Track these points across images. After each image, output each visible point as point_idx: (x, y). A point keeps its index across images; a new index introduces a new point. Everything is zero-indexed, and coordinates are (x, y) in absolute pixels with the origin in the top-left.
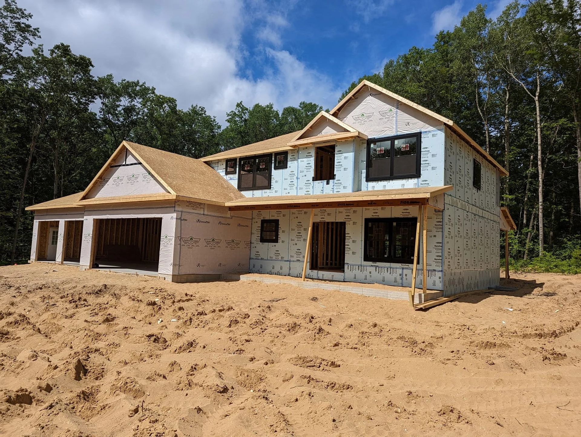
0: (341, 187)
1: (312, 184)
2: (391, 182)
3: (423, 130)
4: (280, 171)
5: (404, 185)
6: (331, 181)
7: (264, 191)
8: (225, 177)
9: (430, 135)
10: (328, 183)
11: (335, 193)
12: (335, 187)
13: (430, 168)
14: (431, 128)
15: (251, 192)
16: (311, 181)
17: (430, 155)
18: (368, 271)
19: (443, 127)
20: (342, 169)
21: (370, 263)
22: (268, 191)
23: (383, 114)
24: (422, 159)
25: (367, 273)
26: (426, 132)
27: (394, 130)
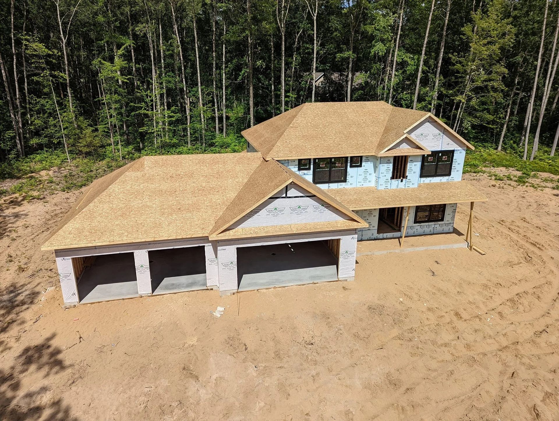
0: (411, 184)
1: (390, 181)
2: (434, 178)
3: (456, 149)
4: (355, 169)
5: (441, 180)
6: (404, 180)
7: (339, 184)
8: (298, 173)
9: (459, 152)
10: (402, 181)
11: (406, 187)
12: (407, 184)
13: (456, 171)
14: (460, 148)
15: (327, 185)
16: (390, 180)
17: (457, 163)
18: (416, 229)
19: (466, 148)
20: (412, 172)
21: (418, 224)
22: (343, 184)
23: (435, 136)
24: (453, 166)
25: (415, 230)
26: (457, 150)
27: (440, 147)
